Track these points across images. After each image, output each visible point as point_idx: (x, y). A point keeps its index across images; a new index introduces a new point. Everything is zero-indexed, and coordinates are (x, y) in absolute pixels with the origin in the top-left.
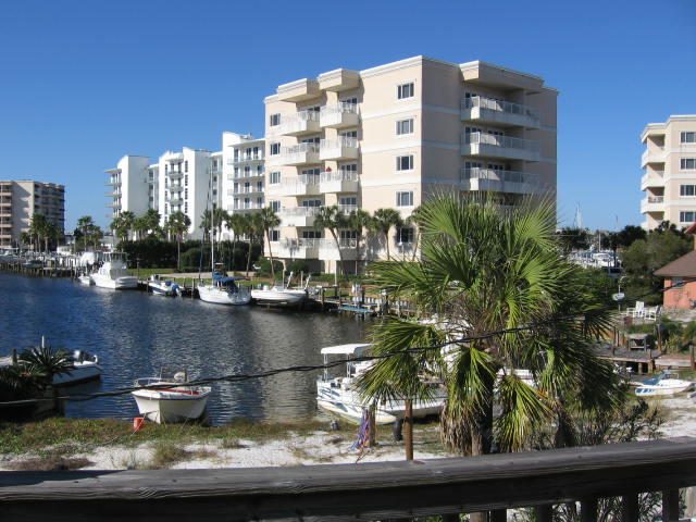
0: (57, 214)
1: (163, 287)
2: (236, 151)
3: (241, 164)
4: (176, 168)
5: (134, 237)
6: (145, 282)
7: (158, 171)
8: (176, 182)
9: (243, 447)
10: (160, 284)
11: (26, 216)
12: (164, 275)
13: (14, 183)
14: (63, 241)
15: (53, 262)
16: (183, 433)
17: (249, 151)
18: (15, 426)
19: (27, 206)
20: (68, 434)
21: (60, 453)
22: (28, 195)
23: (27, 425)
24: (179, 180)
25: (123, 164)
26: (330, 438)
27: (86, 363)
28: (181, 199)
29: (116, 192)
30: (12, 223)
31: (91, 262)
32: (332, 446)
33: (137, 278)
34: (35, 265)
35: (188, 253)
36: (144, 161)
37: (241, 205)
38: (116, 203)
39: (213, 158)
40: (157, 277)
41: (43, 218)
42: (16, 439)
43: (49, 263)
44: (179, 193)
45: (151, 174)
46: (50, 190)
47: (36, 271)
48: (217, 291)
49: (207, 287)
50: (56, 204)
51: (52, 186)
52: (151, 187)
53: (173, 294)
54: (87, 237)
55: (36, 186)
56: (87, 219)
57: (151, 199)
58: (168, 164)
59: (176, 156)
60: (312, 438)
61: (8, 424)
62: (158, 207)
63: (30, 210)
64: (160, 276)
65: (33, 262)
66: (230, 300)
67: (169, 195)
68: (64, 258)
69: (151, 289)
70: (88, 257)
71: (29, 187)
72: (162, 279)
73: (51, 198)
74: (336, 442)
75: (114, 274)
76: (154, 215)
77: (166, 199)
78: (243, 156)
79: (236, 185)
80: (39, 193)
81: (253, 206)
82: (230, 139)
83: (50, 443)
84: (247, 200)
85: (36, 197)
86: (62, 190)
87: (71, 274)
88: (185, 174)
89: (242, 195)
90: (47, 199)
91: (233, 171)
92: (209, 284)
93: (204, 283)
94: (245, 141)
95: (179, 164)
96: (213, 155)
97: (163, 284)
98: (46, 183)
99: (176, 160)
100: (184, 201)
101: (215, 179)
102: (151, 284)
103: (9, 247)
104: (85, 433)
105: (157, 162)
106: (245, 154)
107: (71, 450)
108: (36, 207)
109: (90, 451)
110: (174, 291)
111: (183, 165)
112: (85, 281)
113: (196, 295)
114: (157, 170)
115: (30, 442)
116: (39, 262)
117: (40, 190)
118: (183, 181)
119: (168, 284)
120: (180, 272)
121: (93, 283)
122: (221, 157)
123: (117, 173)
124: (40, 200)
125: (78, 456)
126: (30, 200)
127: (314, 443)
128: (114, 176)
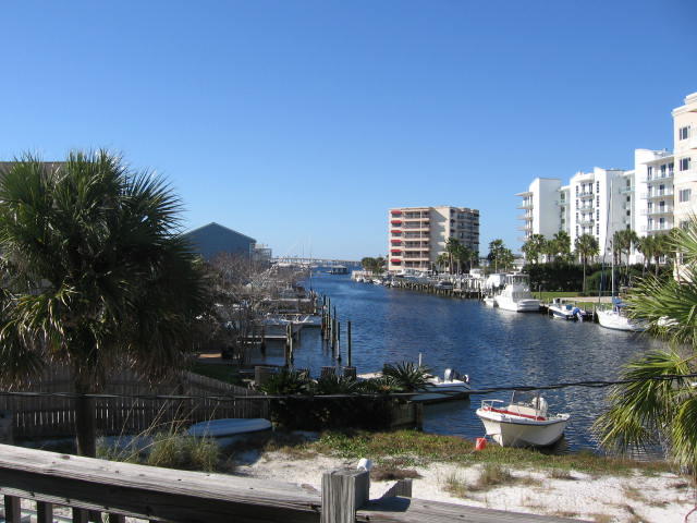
0: (472, 238)
1: (564, 311)
2: (650, 169)
3: (655, 182)
4: (587, 189)
5: (543, 259)
6: (546, 306)
7: (569, 194)
8: (587, 203)
9: (573, 479)
10: (561, 307)
11: (442, 239)
12: (565, 299)
13: (431, 209)
14: (476, 264)
15: (462, 284)
16: (521, 459)
17: (663, 168)
18: (367, 434)
19: (444, 231)
20: (412, 446)
21: (397, 463)
22: (444, 220)
23: (378, 434)
24: (591, 200)
25: (535, 187)
26: (678, 482)
27: (456, 382)
28: (592, 221)
29: (528, 215)
30: (430, 247)
31: (497, 285)
32: (673, 490)
33: (539, 300)
34: (447, 287)
35: (594, 276)
36: (555, 184)
37: (656, 226)
38: (528, 226)
39: (625, 177)
40: (558, 301)
41: (456, 242)
42: (364, 446)
43: (459, 285)
44: (591, 214)
45: (563, 196)
46: (466, 215)
47: (447, 292)
48: (616, 316)
49: (606, 312)
50: (471, 228)
51: (467, 210)
52: (563, 209)
53: (574, 319)
54: (499, 259)
55: (452, 211)
56: (498, 243)
57: (563, 221)
58: (579, 184)
59: (587, 177)
60: (657, 479)
61: (360, 432)
62: (569, 229)
63: (446, 234)
64: (562, 299)
65: (444, 284)
66: (630, 327)
67: (580, 216)
68: (473, 280)
69: (552, 312)
70: (495, 280)
71: (446, 213)
72: (564, 302)
73: (467, 222)
74: (679, 487)
75: (516, 296)
76: (563, 238)
77: (577, 221)
78: (657, 174)
79: (650, 204)
80: (455, 218)
81: (667, 226)
82: (644, 156)
83: (391, 454)
84: (662, 221)
85: (452, 221)
86: (476, 215)
87: (477, 296)
88: (596, 194)
89: (656, 215)
90: (463, 223)
91: (646, 190)
92: (609, 308)
93: (603, 308)
94: (659, 158)
95: (591, 185)
96: (626, 174)
97: (564, 308)
98: (462, 208)
99: (587, 181)
100: (596, 222)
101: (628, 199)
102: (551, 308)
103: (425, 270)
104: (427, 447)
105: (568, 184)
106: (660, 172)
107: (407, 462)
108: (452, 231)
109: (425, 465)
110: (575, 314)
111: (594, 186)
112: (489, 303)
113: (596, 320)
114: (568, 191)
115: (375, 450)
116: (450, 284)
117: (456, 215)
118: (595, 202)
119: (569, 308)
120: (585, 296)
121: (496, 305)
122: (633, 176)
123: (529, 197)
124: (456, 224)
125: (411, 468)
126: (447, 225)
127: (655, 485)
128: (525, 199)
